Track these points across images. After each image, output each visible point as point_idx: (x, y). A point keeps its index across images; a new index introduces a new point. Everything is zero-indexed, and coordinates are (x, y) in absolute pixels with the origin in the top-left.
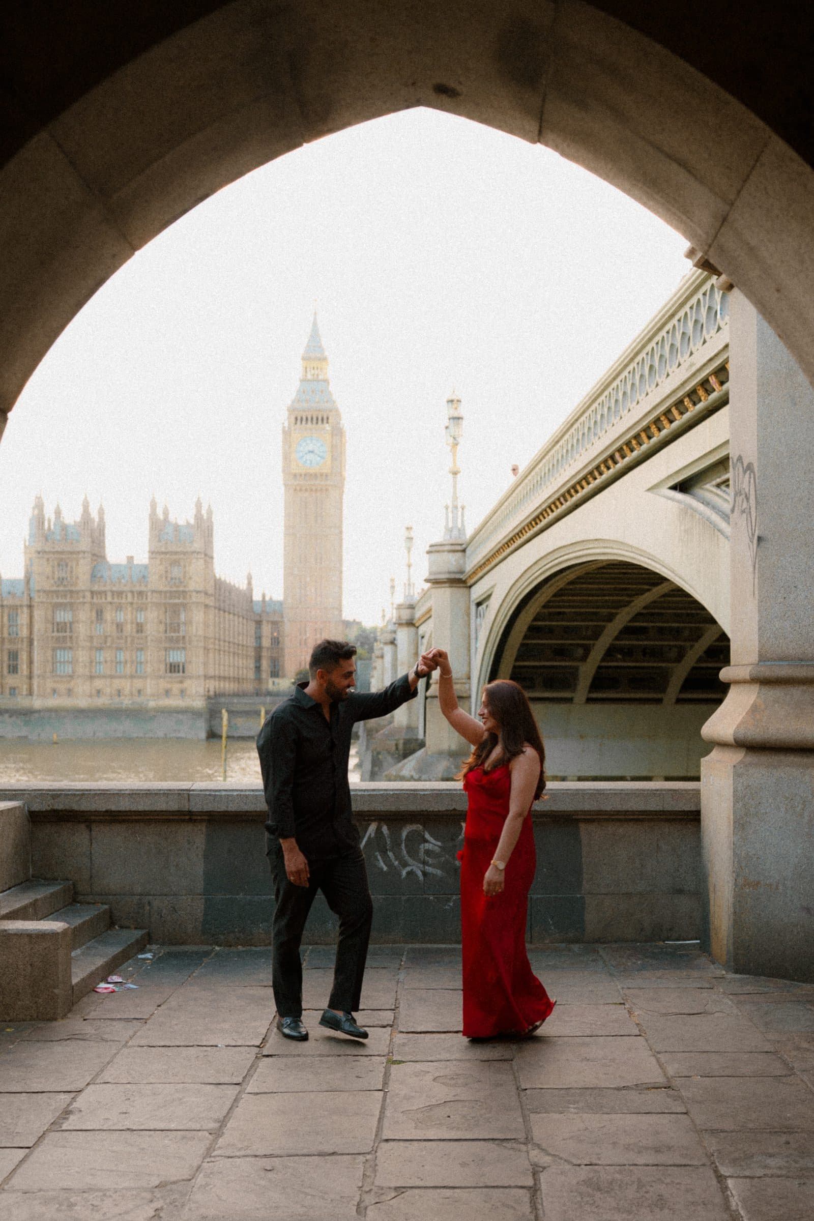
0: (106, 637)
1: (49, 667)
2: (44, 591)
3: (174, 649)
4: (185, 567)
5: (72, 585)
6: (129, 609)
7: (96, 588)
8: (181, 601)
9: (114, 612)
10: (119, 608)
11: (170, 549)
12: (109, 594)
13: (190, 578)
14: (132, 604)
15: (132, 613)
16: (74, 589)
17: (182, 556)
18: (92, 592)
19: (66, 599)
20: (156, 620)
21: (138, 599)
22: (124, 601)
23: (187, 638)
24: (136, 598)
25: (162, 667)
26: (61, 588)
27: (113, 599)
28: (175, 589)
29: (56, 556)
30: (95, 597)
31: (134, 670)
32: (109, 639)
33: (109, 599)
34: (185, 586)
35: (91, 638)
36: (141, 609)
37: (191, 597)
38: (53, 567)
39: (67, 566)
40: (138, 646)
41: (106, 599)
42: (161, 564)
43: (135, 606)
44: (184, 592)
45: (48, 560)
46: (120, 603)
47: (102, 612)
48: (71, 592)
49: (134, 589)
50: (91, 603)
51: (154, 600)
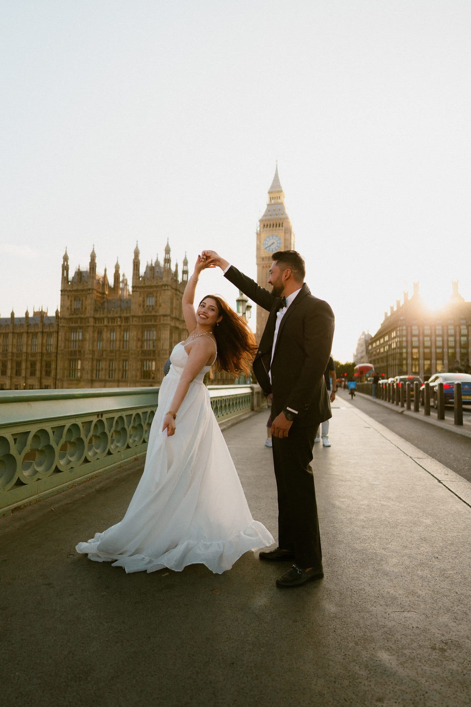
0: (103, 351)
1: (66, 373)
2: (65, 319)
3: (147, 360)
4: (157, 297)
5: (81, 314)
6: (118, 330)
7: (97, 316)
8: (153, 323)
9: (109, 332)
10: (112, 330)
11: (147, 284)
12: (106, 320)
13: (160, 306)
14: (120, 326)
15: (120, 334)
16: (82, 316)
17: (155, 289)
18: (95, 319)
19: (77, 323)
20: (135, 338)
21: (125, 322)
22: (115, 324)
23: (157, 352)
24: (123, 322)
25: (139, 374)
26: (75, 316)
27: (109, 323)
28: (148, 314)
29: (73, 293)
30: (97, 322)
31: (120, 376)
32: (104, 353)
33: (106, 323)
34: (155, 312)
35: (93, 352)
36: (126, 330)
37: (160, 320)
38: (71, 301)
39: (80, 300)
40: (124, 358)
41: (104, 323)
42: (140, 296)
43: (122, 328)
44: (154, 316)
45: (68, 296)
46: (113, 326)
47: (101, 332)
48: (81, 319)
49: (122, 315)
50: (94, 327)
51: (134, 323)
